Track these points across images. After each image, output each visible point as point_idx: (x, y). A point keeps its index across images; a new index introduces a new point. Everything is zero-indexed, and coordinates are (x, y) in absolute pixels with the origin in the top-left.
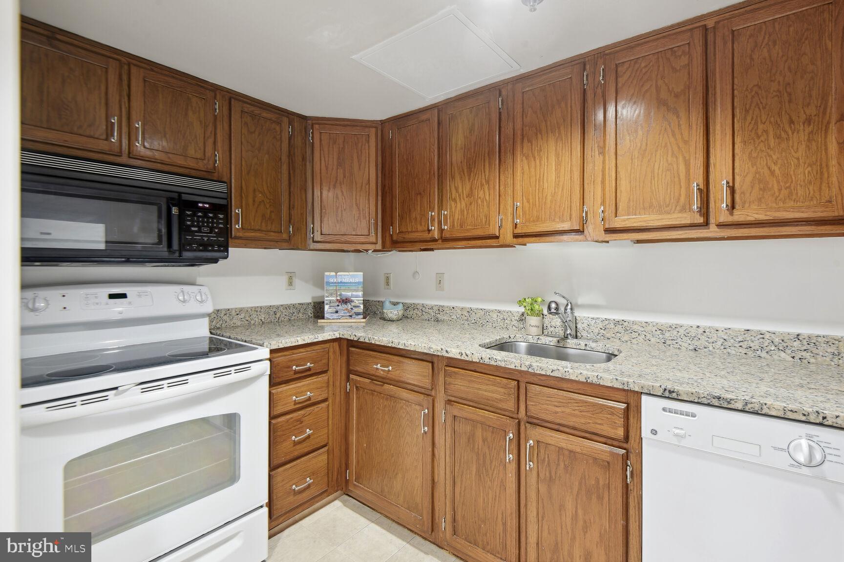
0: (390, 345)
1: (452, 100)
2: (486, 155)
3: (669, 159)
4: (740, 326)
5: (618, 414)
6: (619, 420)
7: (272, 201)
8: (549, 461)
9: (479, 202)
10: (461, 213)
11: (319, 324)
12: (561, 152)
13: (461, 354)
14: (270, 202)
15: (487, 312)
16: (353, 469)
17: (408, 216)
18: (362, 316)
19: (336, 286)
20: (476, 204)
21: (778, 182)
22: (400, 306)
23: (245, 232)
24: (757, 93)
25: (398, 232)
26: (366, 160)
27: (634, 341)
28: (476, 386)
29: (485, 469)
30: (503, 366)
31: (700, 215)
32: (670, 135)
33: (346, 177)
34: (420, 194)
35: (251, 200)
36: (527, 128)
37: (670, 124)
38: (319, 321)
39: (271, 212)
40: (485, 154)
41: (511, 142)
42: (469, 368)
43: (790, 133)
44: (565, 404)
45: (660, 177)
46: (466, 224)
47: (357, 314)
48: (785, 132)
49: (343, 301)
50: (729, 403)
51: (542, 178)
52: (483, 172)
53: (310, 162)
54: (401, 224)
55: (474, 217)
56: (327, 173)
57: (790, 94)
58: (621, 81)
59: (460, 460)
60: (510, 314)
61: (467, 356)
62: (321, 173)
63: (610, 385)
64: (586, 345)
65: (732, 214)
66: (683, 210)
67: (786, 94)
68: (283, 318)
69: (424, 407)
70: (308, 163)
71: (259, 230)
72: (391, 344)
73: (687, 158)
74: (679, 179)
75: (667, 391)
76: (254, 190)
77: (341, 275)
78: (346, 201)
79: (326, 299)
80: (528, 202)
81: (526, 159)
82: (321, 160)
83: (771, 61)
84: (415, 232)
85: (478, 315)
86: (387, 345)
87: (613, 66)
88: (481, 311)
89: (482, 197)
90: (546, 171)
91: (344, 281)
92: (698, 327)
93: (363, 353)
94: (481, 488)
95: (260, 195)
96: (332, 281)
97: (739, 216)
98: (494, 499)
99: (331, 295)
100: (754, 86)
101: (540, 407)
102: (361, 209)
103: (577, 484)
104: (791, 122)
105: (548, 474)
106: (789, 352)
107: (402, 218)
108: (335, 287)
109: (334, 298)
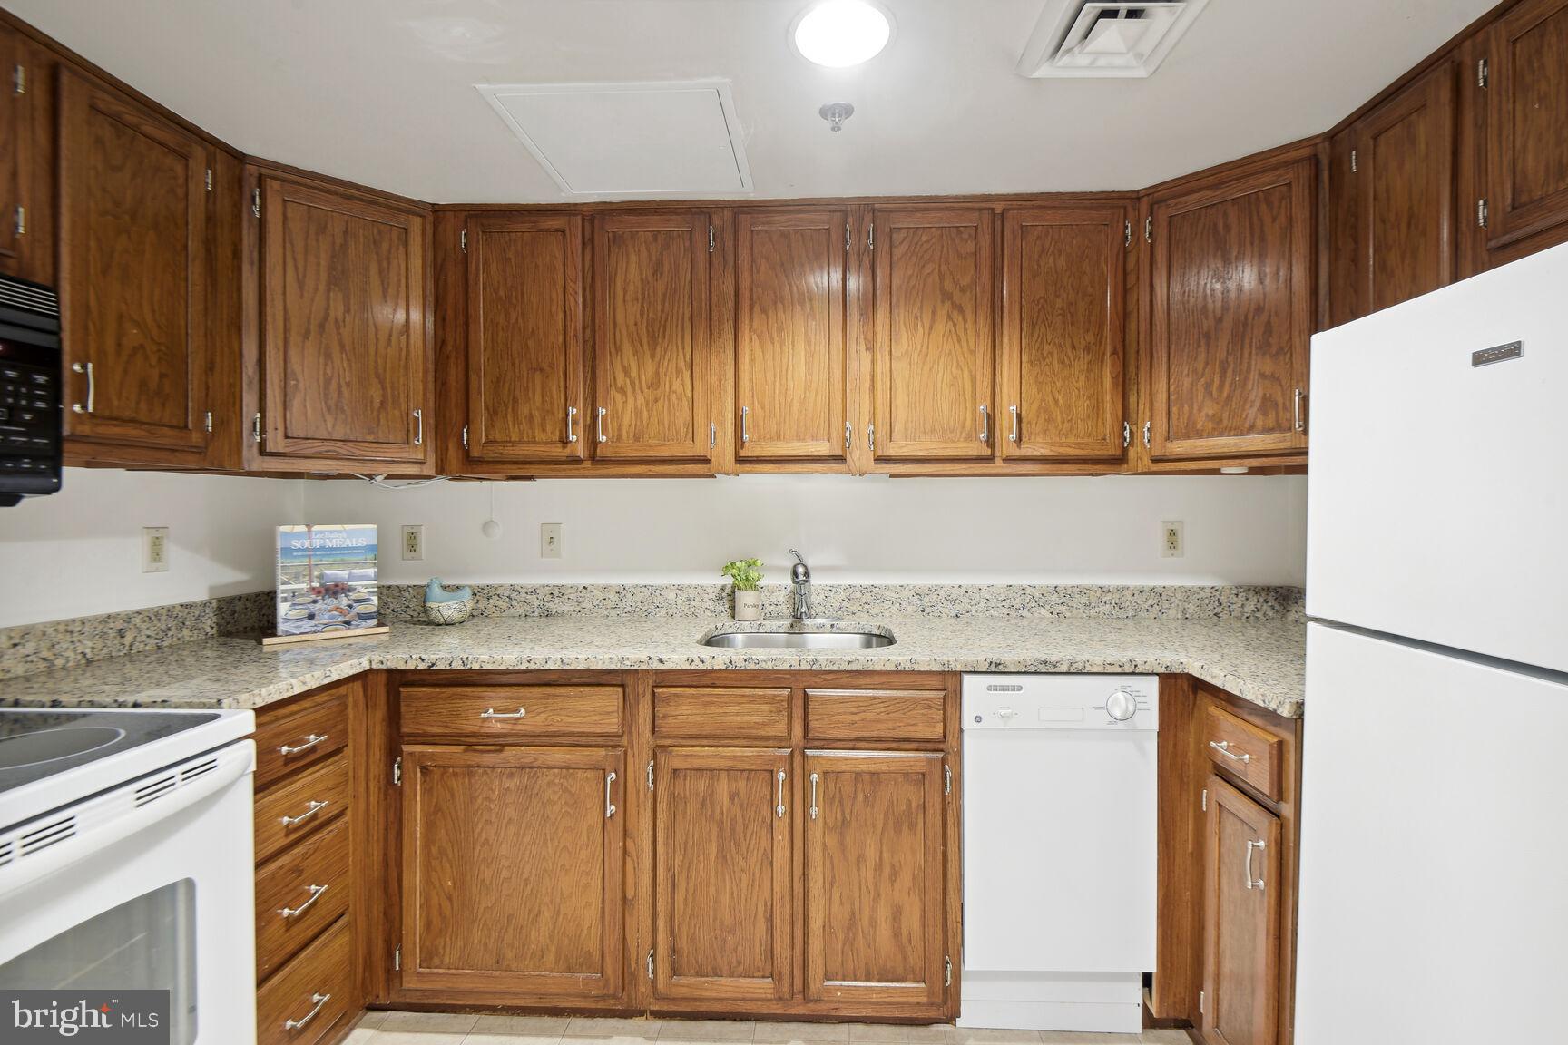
0: (523, 667)
1: (614, 207)
2: (686, 319)
3: (954, 369)
4: (1001, 581)
5: (936, 706)
6: (937, 714)
7: (163, 348)
8: (841, 798)
9: (673, 397)
10: (636, 414)
11: (266, 649)
12: (813, 337)
13: (690, 661)
14: (159, 351)
15: (655, 590)
16: (414, 944)
17: (510, 410)
18: (375, 621)
19: (309, 556)
20: (666, 402)
21: (1061, 413)
22: (467, 594)
23: (97, 425)
24: (1043, 307)
25: (483, 440)
26: (399, 281)
27: (887, 613)
28: (720, 710)
29: (735, 844)
30: (770, 668)
31: (988, 446)
32: (955, 341)
33: (352, 312)
34: (541, 370)
35: (110, 343)
36: (760, 290)
37: (955, 325)
38: (266, 641)
39: (162, 376)
40: (683, 319)
41: (731, 305)
42: (702, 683)
43: (1072, 359)
44: (866, 708)
45: (944, 392)
46: (646, 436)
47: (363, 617)
48: (1068, 357)
49: (327, 590)
50: (1055, 666)
51: (784, 372)
52: (680, 348)
53: (252, 264)
54: (493, 426)
55: (663, 424)
56: (302, 297)
57: (1072, 315)
58: (898, 252)
59: (686, 843)
60: (699, 590)
61: (703, 662)
62: (284, 293)
63: (927, 669)
64: (832, 626)
65: (1019, 446)
66: (968, 438)
67: (1069, 315)
68: (142, 645)
69: (608, 769)
70: (246, 267)
71: (133, 421)
72: (528, 664)
73: (973, 373)
74: (965, 398)
75: (993, 665)
76: (120, 317)
77: (321, 532)
78: (351, 366)
79: (282, 587)
80: (763, 408)
81: (759, 339)
82: (285, 263)
83: (1056, 272)
84: (528, 443)
85: (638, 598)
86: (516, 668)
87: (887, 230)
88: (643, 589)
89: (679, 391)
90: (790, 363)
91: (329, 544)
92: (960, 586)
93: (443, 693)
94: (727, 878)
95: (135, 331)
96: (299, 545)
97: (1027, 449)
98: (750, 886)
99: (297, 578)
100: (1041, 298)
101: (830, 720)
102: (388, 385)
103: (882, 816)
104: (1074, 347)
105: (839, 817)
106: (1048, 607)
107: (493, 413)
108: (307, 560)
109: (304, 586)
